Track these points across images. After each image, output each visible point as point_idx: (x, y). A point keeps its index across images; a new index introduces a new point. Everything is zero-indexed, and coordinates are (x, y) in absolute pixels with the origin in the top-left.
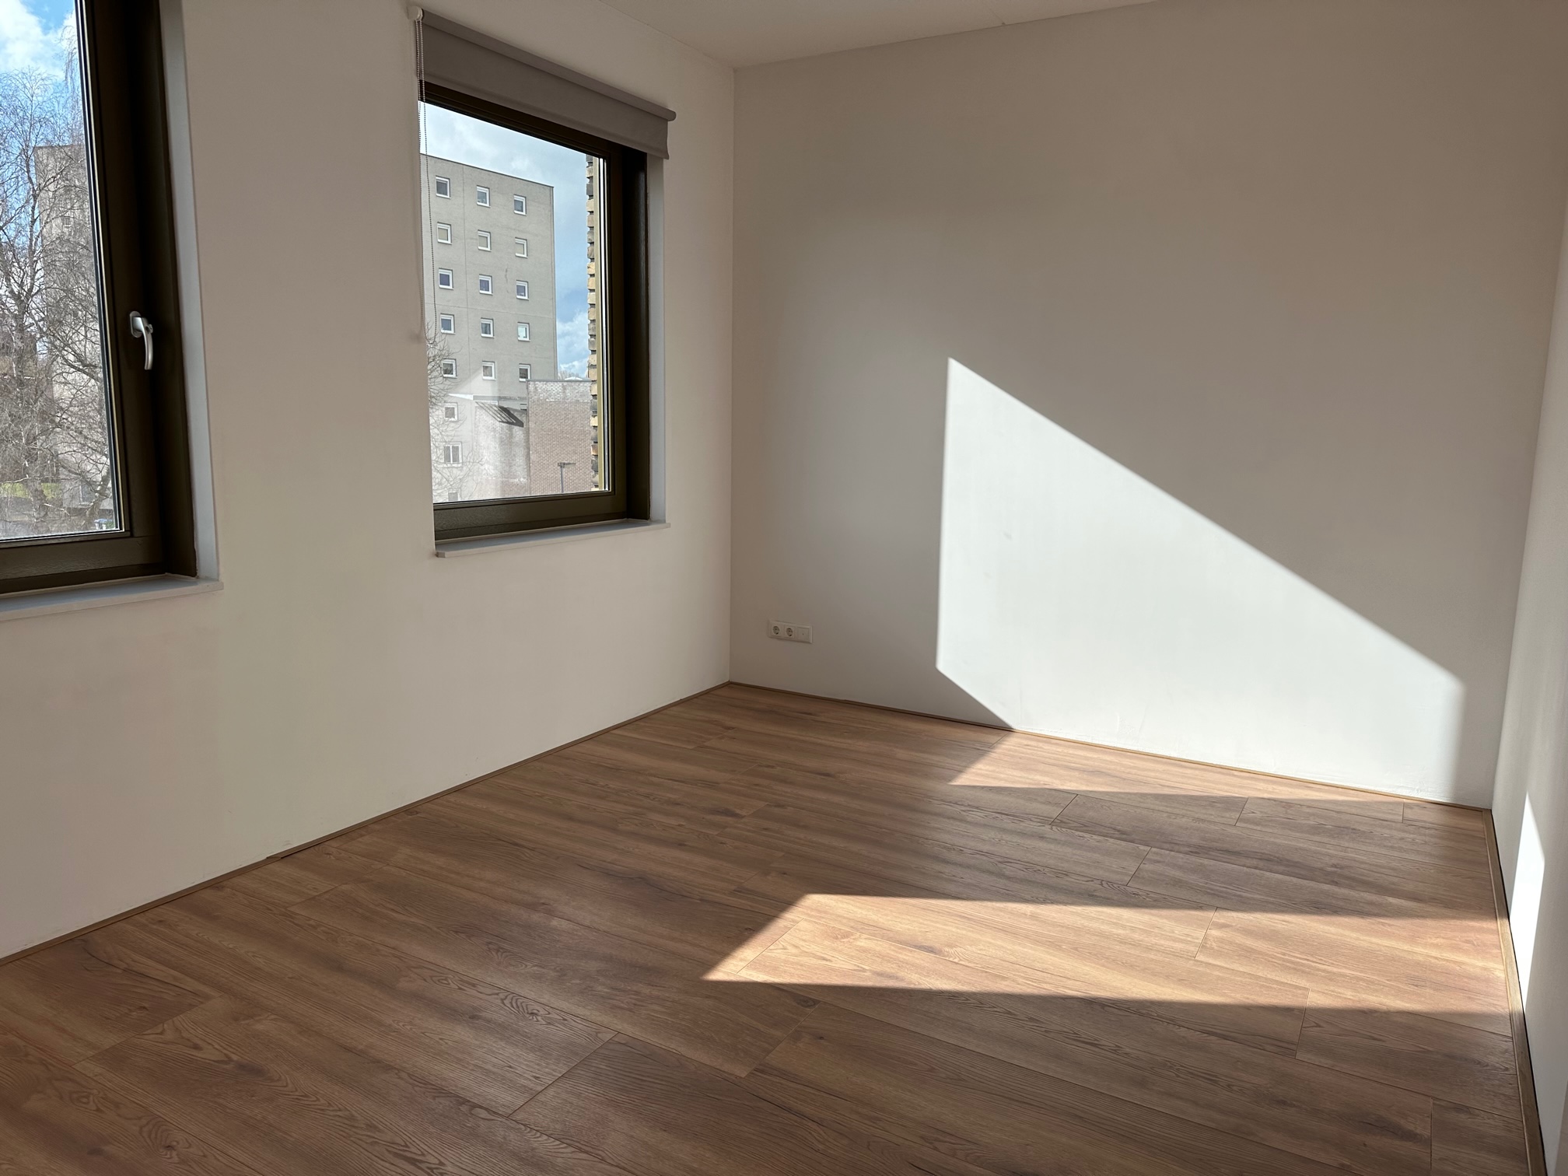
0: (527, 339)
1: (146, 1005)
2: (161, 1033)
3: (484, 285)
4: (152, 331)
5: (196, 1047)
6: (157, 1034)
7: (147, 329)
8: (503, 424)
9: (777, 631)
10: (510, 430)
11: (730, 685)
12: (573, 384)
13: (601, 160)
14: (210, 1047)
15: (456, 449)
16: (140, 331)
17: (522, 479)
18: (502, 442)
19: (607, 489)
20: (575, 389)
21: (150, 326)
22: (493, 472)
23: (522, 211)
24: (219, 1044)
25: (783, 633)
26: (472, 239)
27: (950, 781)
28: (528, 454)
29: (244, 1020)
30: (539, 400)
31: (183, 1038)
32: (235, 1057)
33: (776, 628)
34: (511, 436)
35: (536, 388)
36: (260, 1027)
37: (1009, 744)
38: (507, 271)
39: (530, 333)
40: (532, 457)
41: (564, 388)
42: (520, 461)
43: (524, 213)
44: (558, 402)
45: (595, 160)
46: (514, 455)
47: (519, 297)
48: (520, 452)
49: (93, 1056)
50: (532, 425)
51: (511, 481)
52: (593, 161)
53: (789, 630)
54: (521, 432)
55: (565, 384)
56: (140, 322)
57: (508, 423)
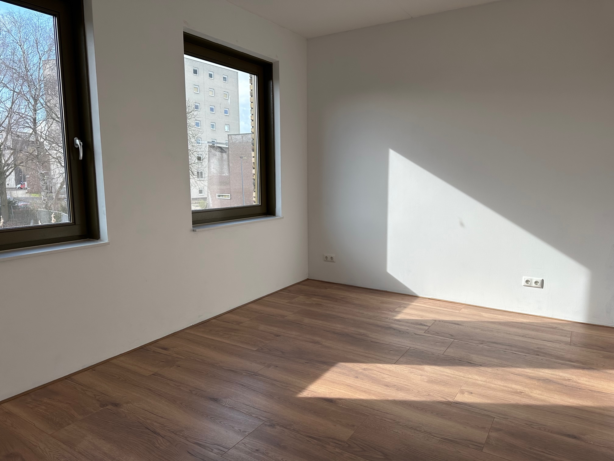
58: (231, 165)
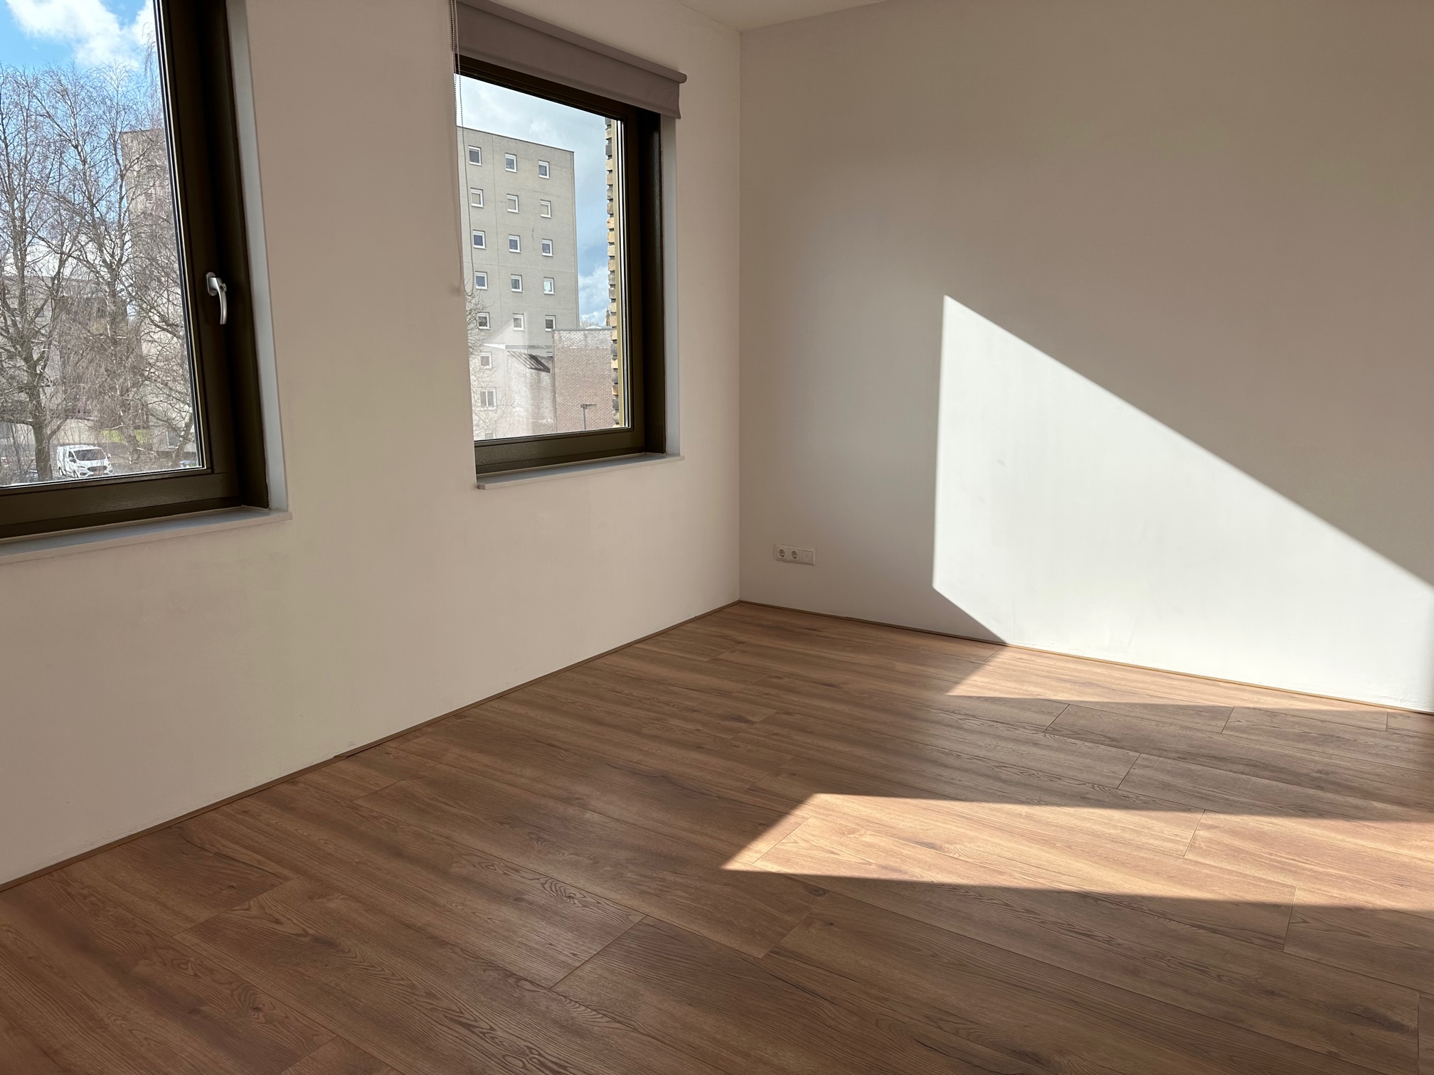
0: (552, 293)
1: (234, 885)
2: (247, 910)
3: (513, 244)
4: (225, 290)
5: (278, 922)
6: (245, 910)
7: (221, 288)
8: (532, 371)
9: (783, 554)
10: (539, 376)
11: (740, 603)
12: (593, 332)
13: (619, 122)
14: (289, 922)
15: (491, 394)
16: (216, 290)
17: (549, 420)
18: (531, 386)
19: (627, 426)
20: (595, 337)
21: (224, 285)
22: (524, 414)
23: (546, 175)
24: (297, 920)
25: (788, 556)
26: (502, 202)
27: (947, 691)
28: (555, 397)
29: (318, 898)
30: (563, 347)
31: (266, 913)
32: (310, 931)
33: (782, 551)
34: (539, 381)
35: (560, 337)
36: (332, 905)
37: (1004, 657)
38: (533, 231)
39: (554, 287)
40: (557, 400)
41: (586, 336)
42: (547, 403)
43: (548, 177)
44: (580, 350)
45: (614, 122)
46: (542, 398)
47: (544, 254)
48: (547, 395)
49: (190, 929)
50: (557, 370)
51: (540, 421)
52: (612, 124)
53: (794, 553)
54: (548, 378)
55: (586, 332)
56: (215, 282)
57: (536, 369)
58: (559, 399)
